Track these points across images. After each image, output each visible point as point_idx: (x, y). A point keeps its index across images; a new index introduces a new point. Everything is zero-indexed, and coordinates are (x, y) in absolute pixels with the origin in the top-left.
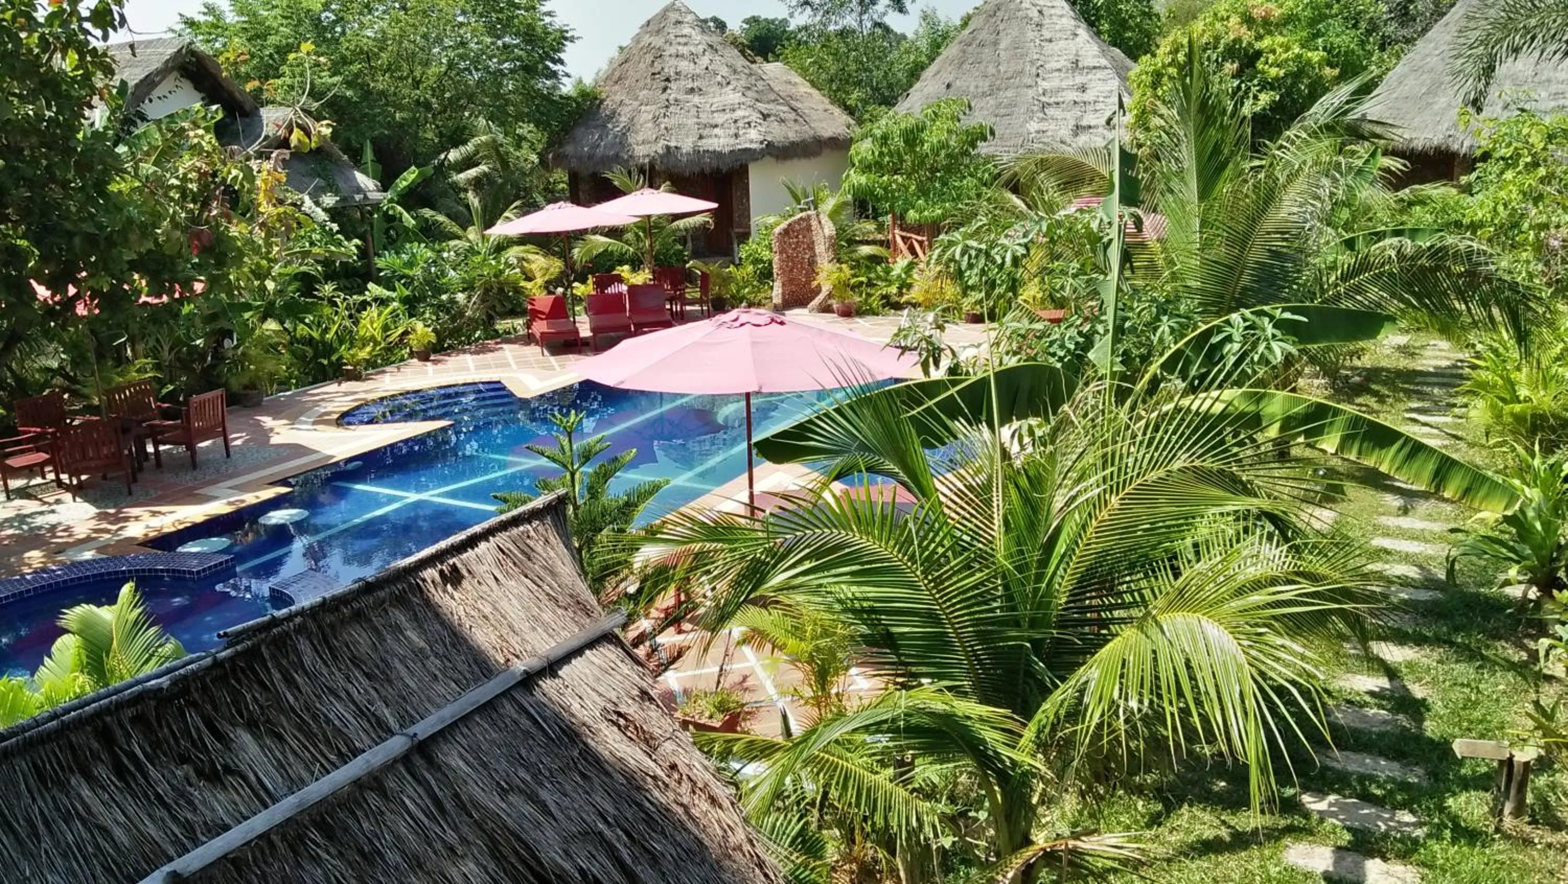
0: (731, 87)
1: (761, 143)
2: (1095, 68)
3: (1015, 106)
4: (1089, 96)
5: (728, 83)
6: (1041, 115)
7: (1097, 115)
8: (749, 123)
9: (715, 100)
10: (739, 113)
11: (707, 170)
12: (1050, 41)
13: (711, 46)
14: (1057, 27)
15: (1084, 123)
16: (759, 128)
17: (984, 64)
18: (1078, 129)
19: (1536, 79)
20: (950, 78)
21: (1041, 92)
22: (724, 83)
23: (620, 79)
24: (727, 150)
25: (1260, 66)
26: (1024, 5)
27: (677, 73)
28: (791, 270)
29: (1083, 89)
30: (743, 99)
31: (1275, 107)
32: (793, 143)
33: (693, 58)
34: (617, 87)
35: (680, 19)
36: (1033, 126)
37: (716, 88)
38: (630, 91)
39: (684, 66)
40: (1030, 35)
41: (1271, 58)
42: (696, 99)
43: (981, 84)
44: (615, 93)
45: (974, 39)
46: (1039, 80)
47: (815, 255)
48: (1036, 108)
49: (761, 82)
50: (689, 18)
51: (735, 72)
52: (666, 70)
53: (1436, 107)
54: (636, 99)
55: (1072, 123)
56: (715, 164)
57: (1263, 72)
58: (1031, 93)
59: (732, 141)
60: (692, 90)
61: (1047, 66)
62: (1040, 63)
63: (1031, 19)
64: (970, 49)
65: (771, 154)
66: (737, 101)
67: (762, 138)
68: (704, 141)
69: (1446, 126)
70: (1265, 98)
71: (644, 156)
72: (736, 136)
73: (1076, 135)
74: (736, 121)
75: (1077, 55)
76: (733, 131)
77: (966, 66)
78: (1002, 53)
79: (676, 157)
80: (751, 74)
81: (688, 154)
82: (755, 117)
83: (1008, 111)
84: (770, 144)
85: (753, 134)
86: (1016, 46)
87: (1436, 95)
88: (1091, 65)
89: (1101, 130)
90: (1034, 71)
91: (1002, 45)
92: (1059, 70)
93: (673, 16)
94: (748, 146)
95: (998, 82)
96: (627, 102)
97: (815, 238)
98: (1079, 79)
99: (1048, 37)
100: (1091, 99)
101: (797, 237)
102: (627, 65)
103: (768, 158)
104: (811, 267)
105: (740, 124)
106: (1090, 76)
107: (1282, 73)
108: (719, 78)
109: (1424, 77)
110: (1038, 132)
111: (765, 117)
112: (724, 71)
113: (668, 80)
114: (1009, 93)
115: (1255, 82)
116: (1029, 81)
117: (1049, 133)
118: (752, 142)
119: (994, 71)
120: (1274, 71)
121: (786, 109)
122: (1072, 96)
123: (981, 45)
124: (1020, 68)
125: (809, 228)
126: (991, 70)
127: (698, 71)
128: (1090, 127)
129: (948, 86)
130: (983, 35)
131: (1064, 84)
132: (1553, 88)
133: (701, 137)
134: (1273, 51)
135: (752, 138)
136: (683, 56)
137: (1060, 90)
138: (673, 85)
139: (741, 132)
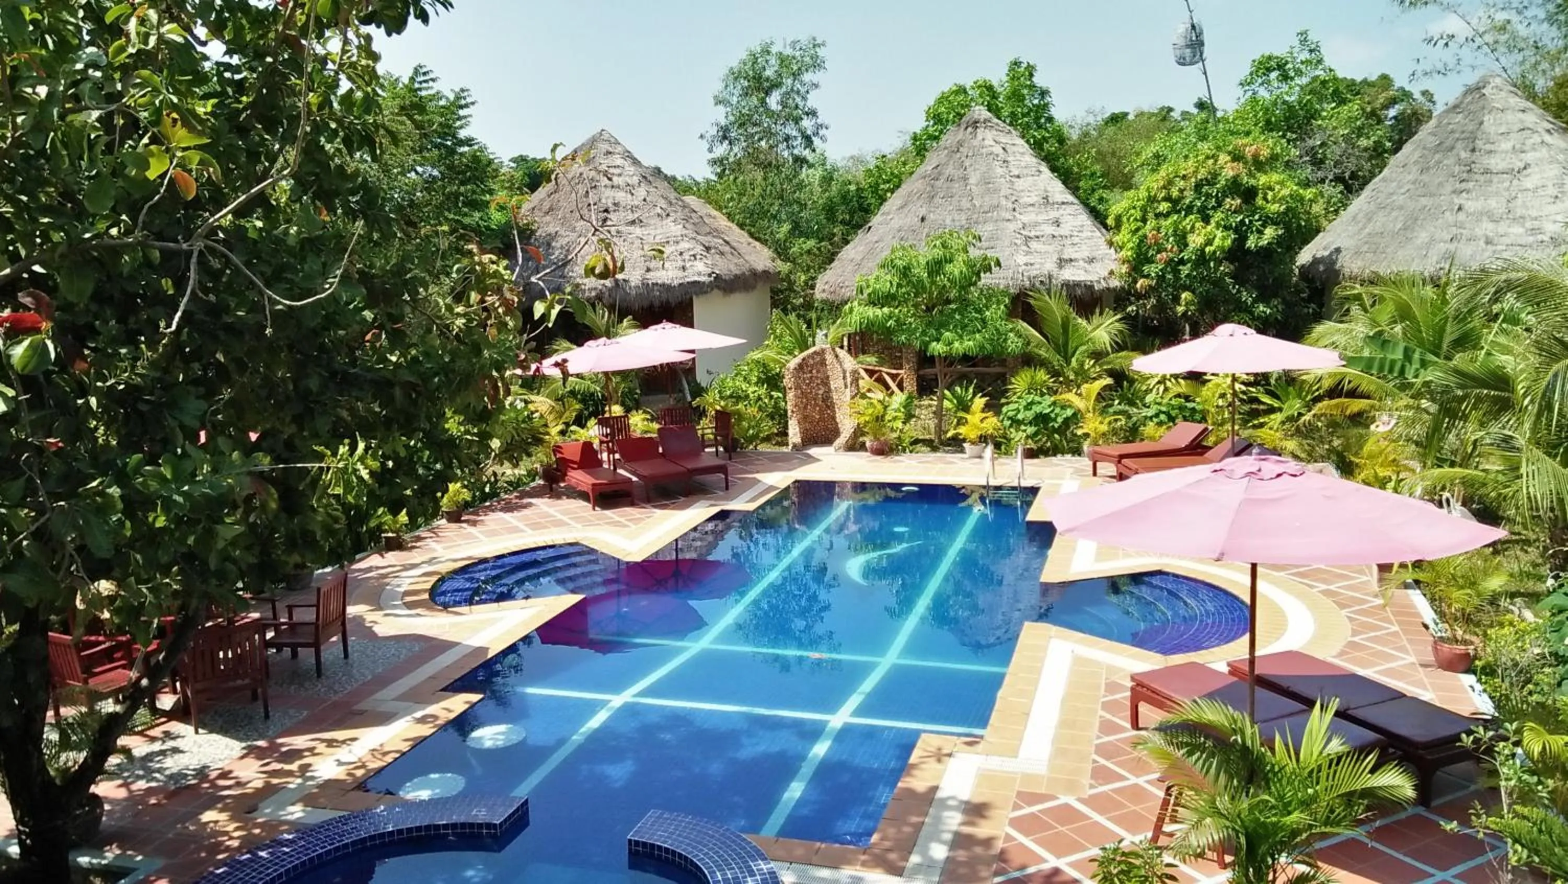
0: (670, 219)
1: (710, 275)
2: (1063, 203)
3: (997, 239)
4: (1064, 230)
5: (668, 215)
6: (1025, 248)
7: (1076, 248)
8: (694, 256)
9: (658, 232)
10: (684, 245)
11: (657, 303)
12: (1018, 177)
13: (644, 177)
14: (1023, 164)
15: (1066, 257)
16: (705, 260)
17: (956, 198)
18: (1062, 263)
19: (1510, 216)
20: (923, 212)
21: (1021, 226)
22: (664, 215)
23: (551, 209)
24: (676, 283)
25: (1259, 201)
26: (986, 143)
27: (615, 204)
28: (805, 408)
29: (1057, 223)
30: (685, 232)
31: (1280, 240)
32: (736, 276)
33: (630, 189)
34: (548, 218)
35: (611, 150)
36: (1021, 259)
37: (656, 220)
38: (564, 221)
39: (621, 196)
40: (1000, 171)
41: (1270, 195)
42: (637, 231)
43: (957, 217)
44: (548, 224)
45: (940, 174)
46: (1016, 214)
47: (830, 390)
48: (1019, 242)
49: (693, 215)
50: (619, 149)
51: (671, 203)
52: (603, 201)
53: (1419, 242)
54: (574, 230)
55: (1055, 258)
56: (664, 296)
57: (1262, 209)
58: (1012, 226)
59: (681, 274)
60: (633, 222)
61: (1021, 201)
62: (1014, 198)
63: (997, 155)
64: (938, 184)
65: (718, 287)
66: (679, 233)
67: (709, 271)
68: (652, 274)
69: (1435, 259)
70: (1270, 233)
71: (590, 290)
72: (684, 268)
73: (1061, 267)
74: (681, 254)
75: (1046, 191)
76: (680, 263)
77: (937, 200)
78: (974, 188)
79: (624, 290)
80: (684, 207)
81: (637, 287)
82: (699, 249)
83: (992, 244)
84: (718, 277)
85: (700, 266)
86: (986, 181)
87: (1413, 230)
88: (1060, 201)
89: (1081, 263)
90: (1010, 206)
91: (973, 180)
92: (1032, 205)
93: (605, 147)
94: (696, 278)
95: (975, 216)
96: (562, 232)
97: (830, 373)
98: (1053, 214)
99: (1016, 173)
100: (1067, 233)
101: (811, 372)
102: (557, 196)
103: (716, 291)
104: (828, 403)
105: (686, 256)
106: (1061, 212)
107: (1282, 208)
108: (659, 210)
109: (1394, 214)
110: (1026, 264)
111: (708, 249)
112: (662, 203)
113: (606, 211)
114: (989, 227)
115: (1257, 217)
116: (1008, 216)
117: (1037, 266)
118: (699, 274)
119: (969, 205)
120: (1274, 208)
121: (721, 241)
122: (1050, 230)
123: (950, 180)
124: (995, 202)
125: (823, 363)
126: (965, 204)
127: (636, 203)
128: (1071, 260)
129: (923, 219)
130: (949, 170)
131: (1041, 218)
132: (1529, 225)
133: (648, 270)
134: (1271, 188)
135: (699, 271)
136: (618, 187)
137: (1037, 224)
138: (611, 216)
139: (688, 265)
